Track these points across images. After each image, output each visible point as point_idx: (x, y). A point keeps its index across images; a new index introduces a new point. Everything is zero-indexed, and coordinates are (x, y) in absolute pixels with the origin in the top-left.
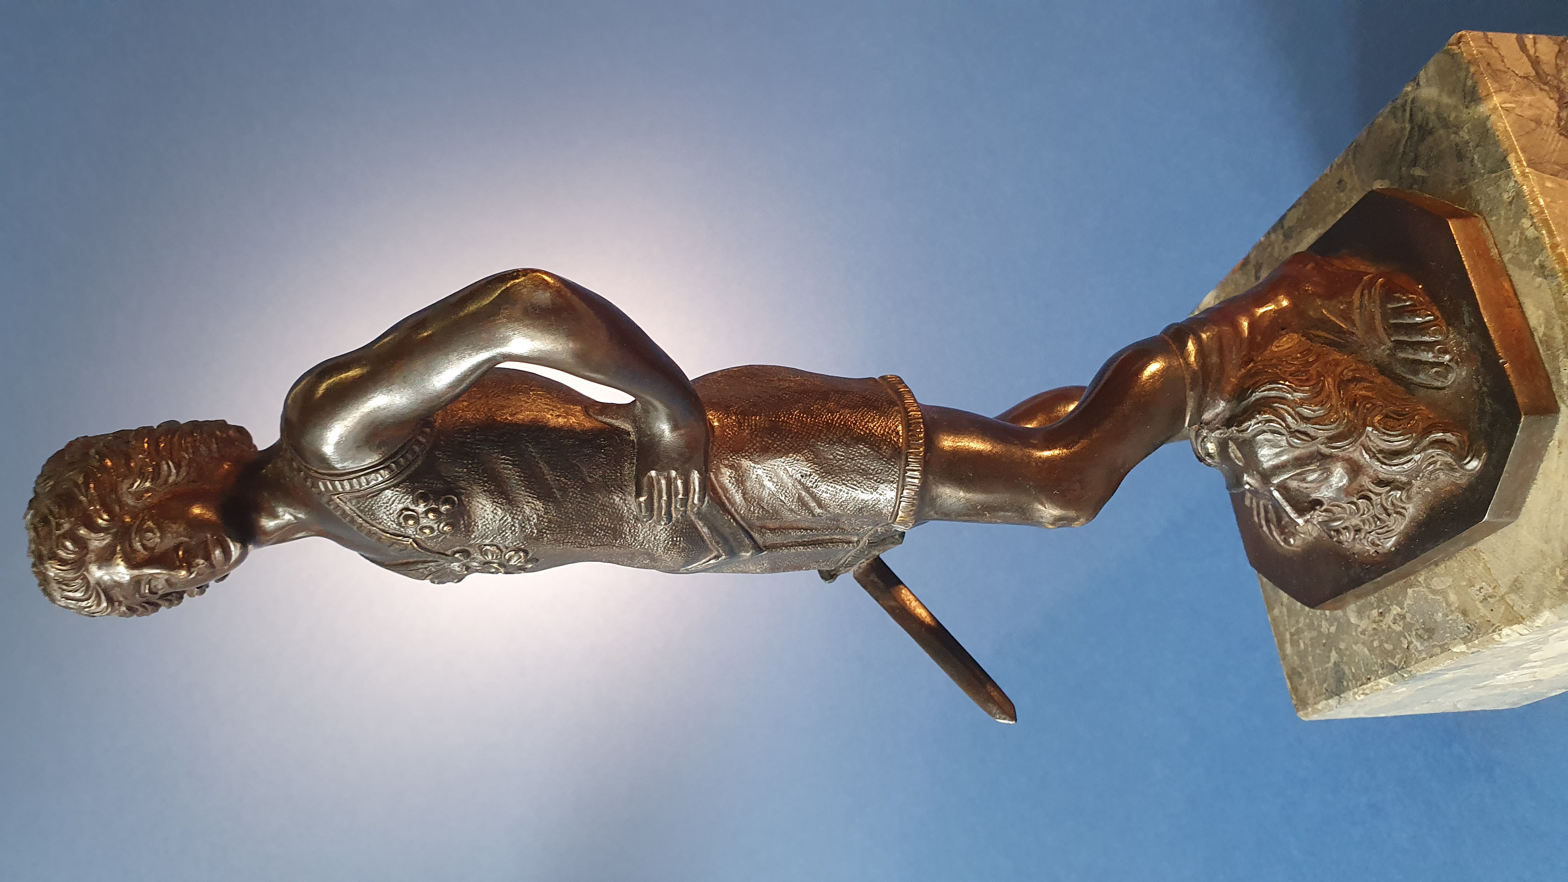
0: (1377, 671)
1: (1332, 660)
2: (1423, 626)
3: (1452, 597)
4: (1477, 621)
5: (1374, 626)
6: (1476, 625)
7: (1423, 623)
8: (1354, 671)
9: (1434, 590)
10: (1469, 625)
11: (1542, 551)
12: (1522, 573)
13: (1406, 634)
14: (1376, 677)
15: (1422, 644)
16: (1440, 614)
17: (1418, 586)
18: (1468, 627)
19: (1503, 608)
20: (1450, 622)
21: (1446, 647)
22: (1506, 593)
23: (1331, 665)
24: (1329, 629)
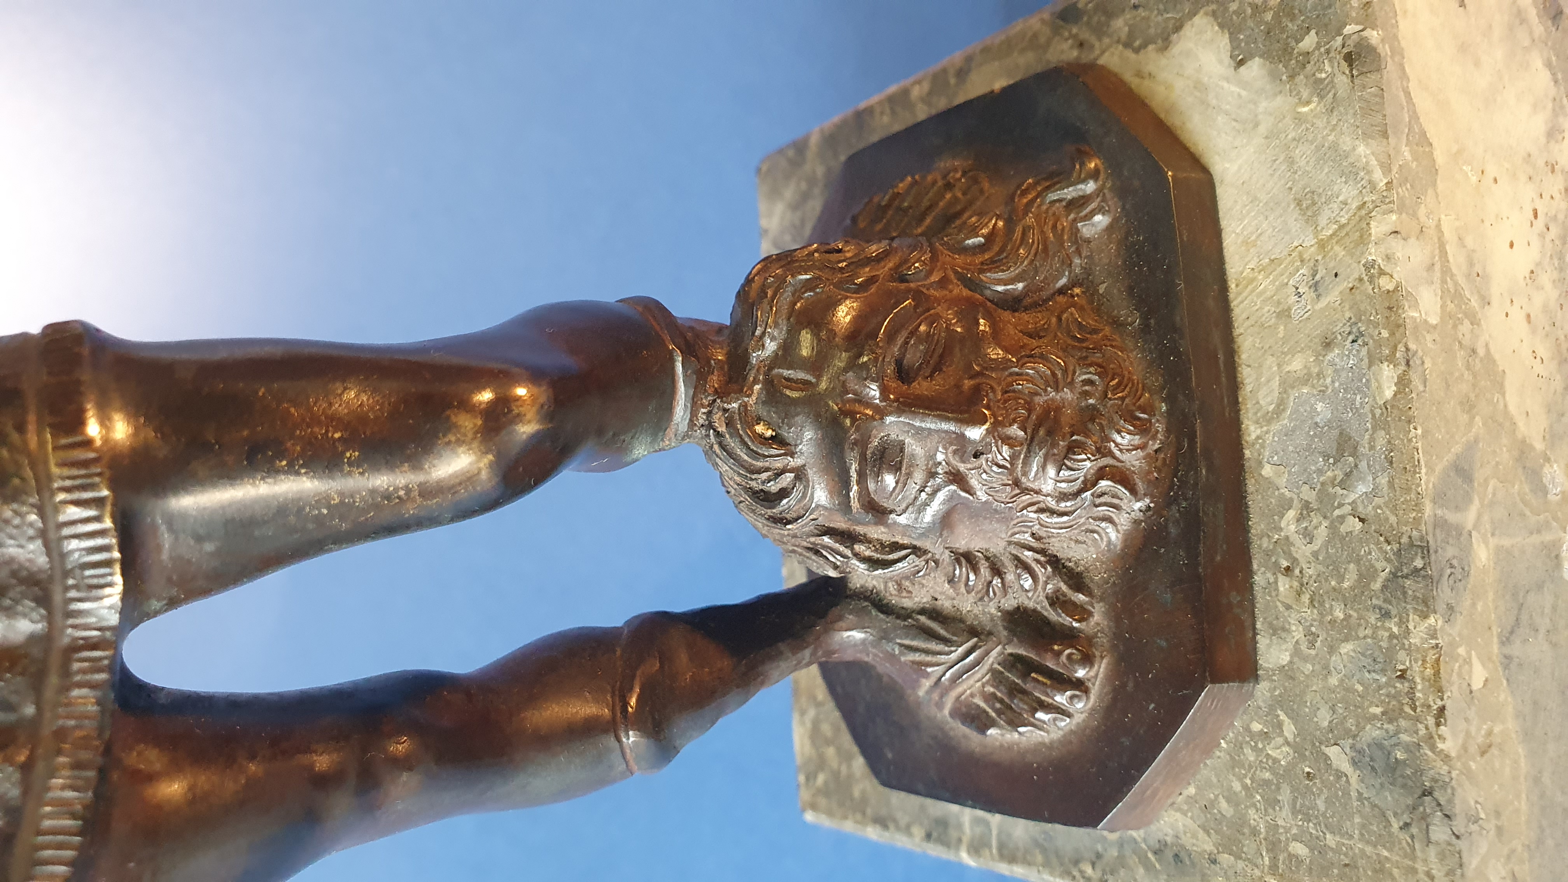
0: (1392, 636)
1: (1345, 766)
2: (1331, 461)
3: (1296, 365)
4: (1347, 315)
5: (1306, 598)
6: (1353, 320)
7: (1326, 457)
8: (1378, 710)
9: (1278, 406)
10: (1351, 338)
11: (1266, 138)
12: (1291, 189)
13: (1337, 512)
14: (1403, 647)
15: (1363, 479)
16: (1319, 406)
17: (1263, 446)
18: (1353, 341)
19: (1337, 248)
20: (1337, 384)
21: (1378, 412)
22: (1316, 232)
23: (1354, 777)
24: (1288, 743)
